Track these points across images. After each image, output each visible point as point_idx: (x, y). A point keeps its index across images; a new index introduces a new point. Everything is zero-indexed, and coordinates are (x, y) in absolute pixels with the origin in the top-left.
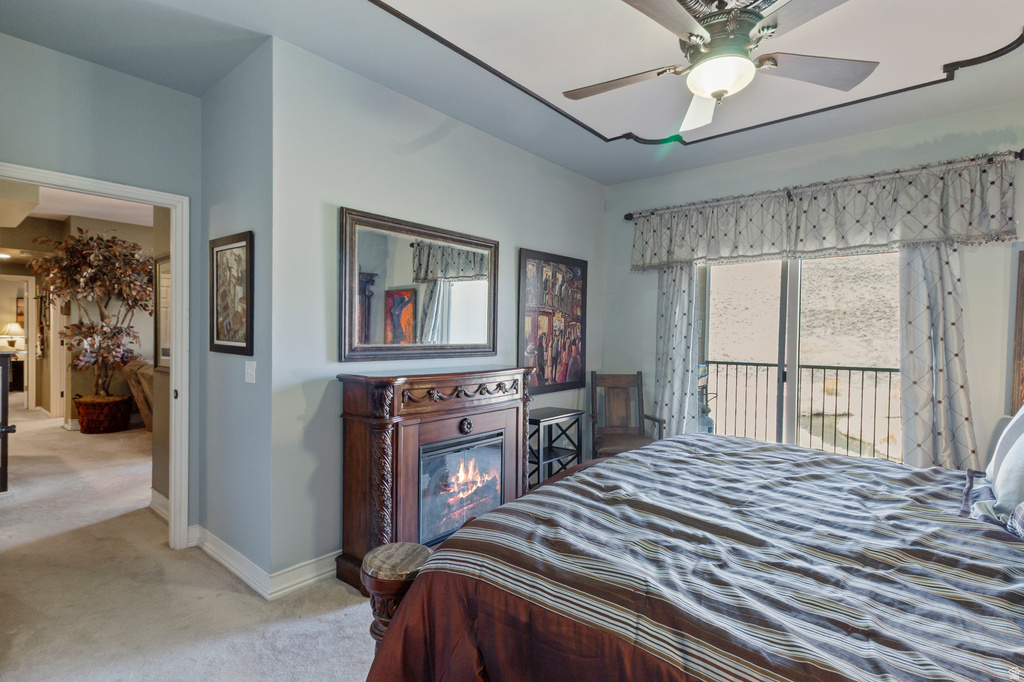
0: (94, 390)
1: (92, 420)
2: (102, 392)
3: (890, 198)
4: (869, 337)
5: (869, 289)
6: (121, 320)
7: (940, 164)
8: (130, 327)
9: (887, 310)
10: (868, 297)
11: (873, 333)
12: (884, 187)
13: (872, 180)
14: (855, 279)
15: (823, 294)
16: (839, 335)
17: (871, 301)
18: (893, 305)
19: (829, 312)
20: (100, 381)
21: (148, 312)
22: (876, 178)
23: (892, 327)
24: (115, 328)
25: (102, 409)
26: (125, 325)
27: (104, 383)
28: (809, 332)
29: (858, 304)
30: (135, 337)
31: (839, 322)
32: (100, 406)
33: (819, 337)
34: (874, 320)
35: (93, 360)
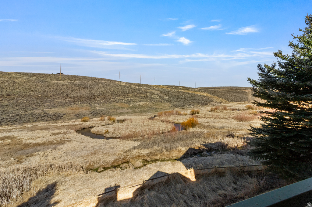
4: (91, 104)
5: (88, 90)
9: (94, 96)
10: (89, 93)
11: (91, 103)
14: (85, 88)
15: (76, 92)
16: (82, 104)
17: (89, 94)
18: (95, 95)
19: (79, 97)
23: (95, 101)
28: (74, 103)
29: (86, 95)
31: (82, 100)
33: (77, 105)
34: (91, 99)
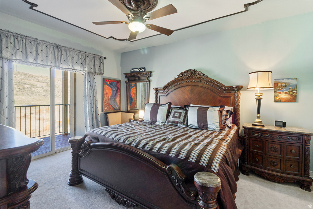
3: (84, 59)
7: (93, 54)
12: (82, 55)
13: (79, 52)
22: (81, 52)
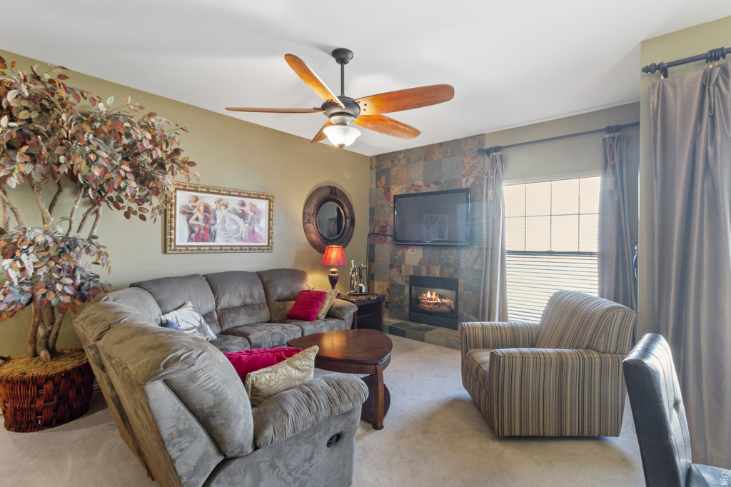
0: (30, 349)
1: (23, 409)
2: (43, 353)
6: (75, 226)
8: (92, 237)
20: (41, 331)
21: (122, 212)
24: (66, 238)
25: (40, 387)
26: (84, 234)
27: (47, 336)
30: (99, 254)
32: (37, 382)
35: (24, 299)
